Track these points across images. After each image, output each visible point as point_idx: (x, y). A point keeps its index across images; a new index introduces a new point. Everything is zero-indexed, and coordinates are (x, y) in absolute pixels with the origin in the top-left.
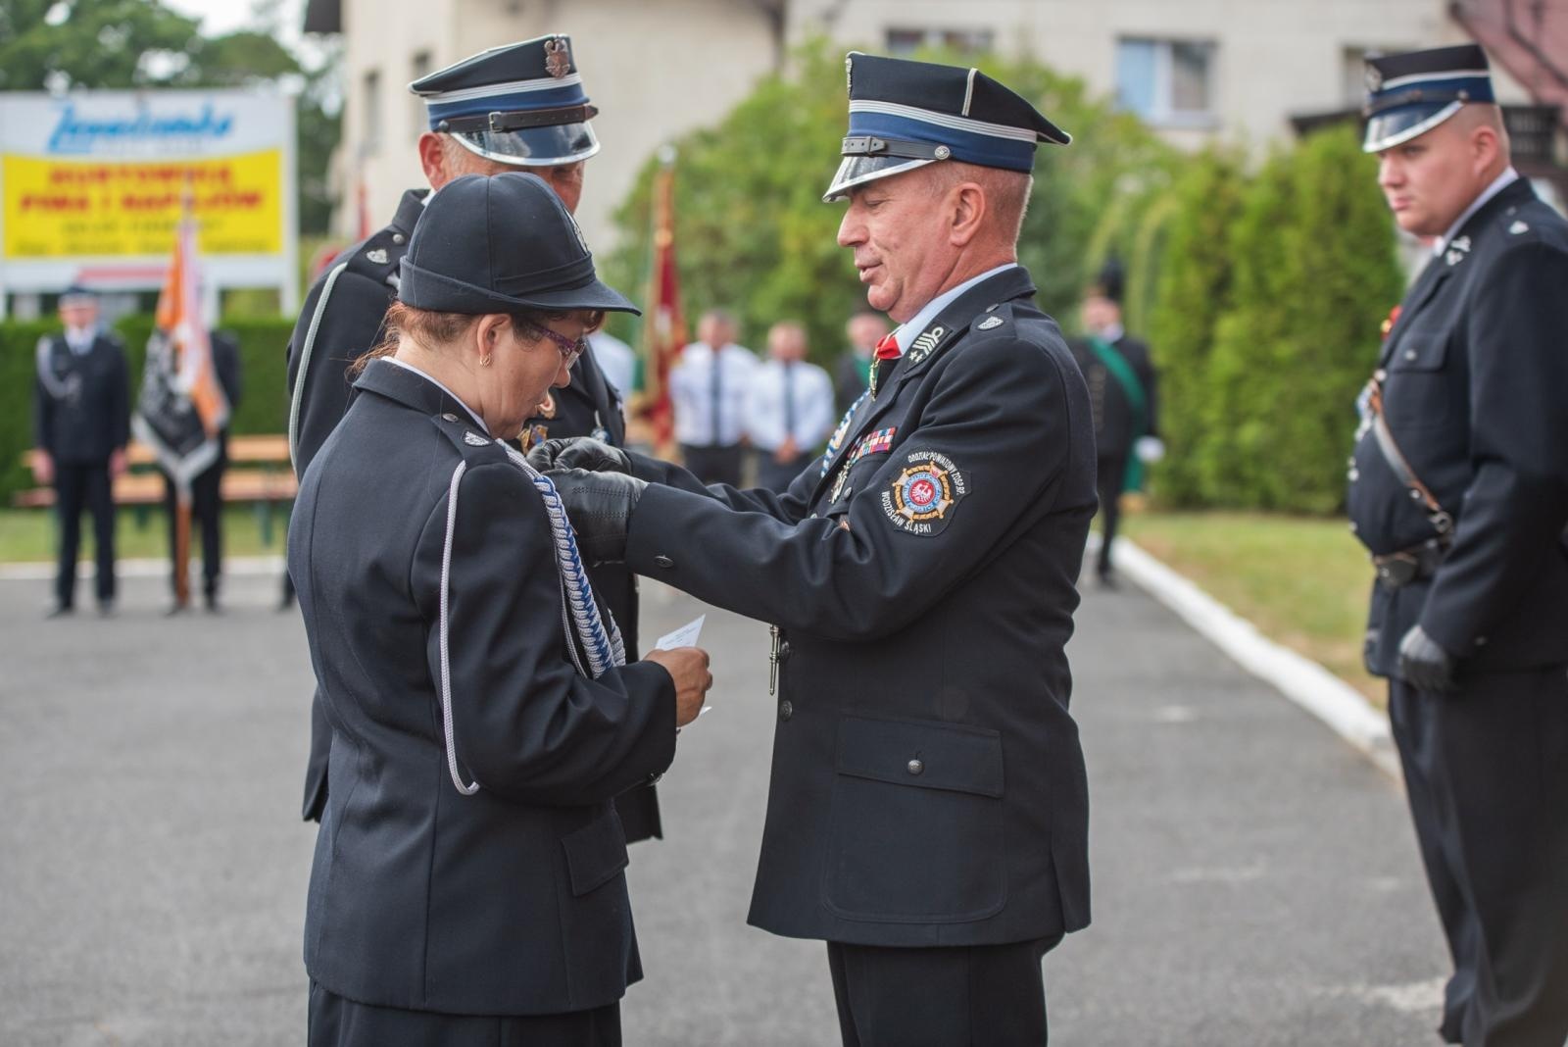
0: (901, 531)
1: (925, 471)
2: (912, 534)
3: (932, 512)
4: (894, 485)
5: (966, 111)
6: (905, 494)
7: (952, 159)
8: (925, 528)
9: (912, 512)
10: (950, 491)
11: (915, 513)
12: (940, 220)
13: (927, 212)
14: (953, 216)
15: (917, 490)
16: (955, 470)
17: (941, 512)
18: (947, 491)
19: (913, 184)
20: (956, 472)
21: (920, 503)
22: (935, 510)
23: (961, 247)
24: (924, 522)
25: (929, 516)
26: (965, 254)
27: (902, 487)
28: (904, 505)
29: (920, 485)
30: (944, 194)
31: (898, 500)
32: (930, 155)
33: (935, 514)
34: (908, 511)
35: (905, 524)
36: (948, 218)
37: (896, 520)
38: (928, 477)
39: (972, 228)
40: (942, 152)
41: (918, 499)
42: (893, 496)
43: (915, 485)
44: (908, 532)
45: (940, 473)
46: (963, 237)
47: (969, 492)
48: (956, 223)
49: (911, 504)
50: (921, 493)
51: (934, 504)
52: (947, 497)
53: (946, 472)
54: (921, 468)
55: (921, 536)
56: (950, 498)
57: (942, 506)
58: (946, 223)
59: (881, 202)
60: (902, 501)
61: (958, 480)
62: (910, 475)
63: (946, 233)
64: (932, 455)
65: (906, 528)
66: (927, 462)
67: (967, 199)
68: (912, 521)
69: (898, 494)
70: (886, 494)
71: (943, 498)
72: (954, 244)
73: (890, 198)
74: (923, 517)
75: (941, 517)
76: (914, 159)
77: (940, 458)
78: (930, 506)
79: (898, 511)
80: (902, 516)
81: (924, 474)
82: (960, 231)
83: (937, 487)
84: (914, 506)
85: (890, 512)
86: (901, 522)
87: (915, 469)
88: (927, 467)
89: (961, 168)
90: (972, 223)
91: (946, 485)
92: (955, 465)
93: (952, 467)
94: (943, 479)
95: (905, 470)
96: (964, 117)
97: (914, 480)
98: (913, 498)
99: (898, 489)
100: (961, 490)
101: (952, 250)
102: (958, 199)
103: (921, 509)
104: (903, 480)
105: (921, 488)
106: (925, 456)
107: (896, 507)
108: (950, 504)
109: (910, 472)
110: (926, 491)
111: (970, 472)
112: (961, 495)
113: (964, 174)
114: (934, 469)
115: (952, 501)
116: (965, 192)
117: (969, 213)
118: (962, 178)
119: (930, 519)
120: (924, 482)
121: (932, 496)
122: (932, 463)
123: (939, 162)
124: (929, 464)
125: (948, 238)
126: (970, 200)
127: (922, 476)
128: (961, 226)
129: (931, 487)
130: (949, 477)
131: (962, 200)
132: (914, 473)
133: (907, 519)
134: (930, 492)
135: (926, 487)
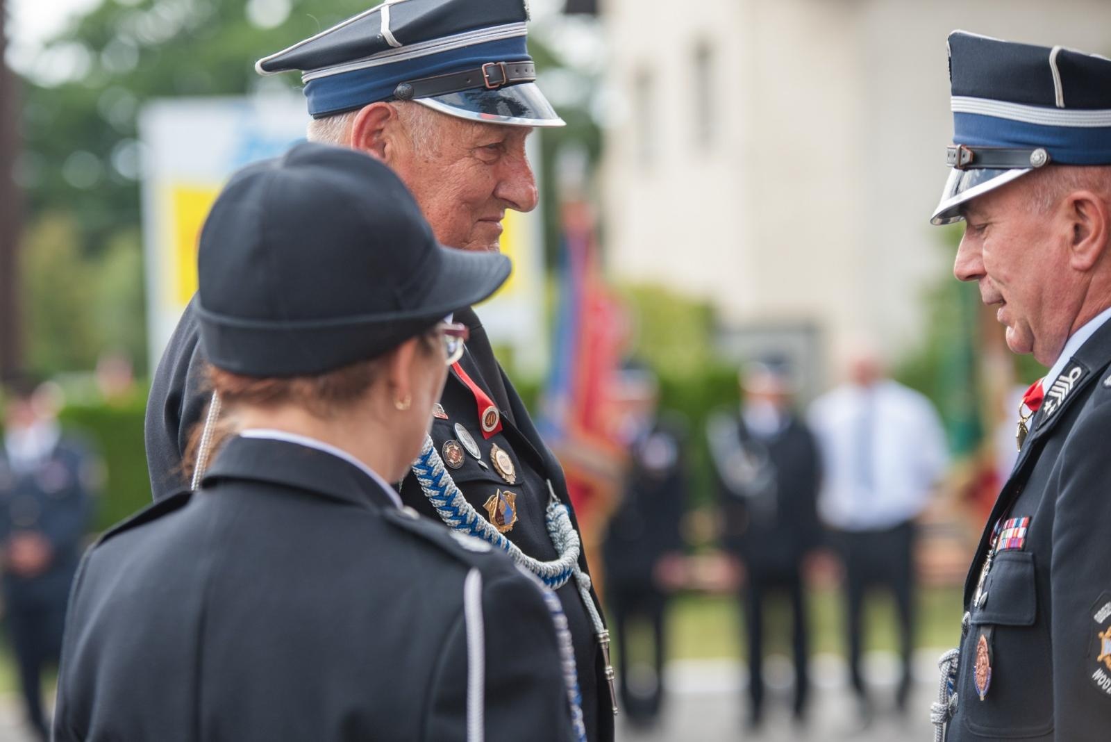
5: (1060, 101)
7: (1052, 164)
19: (1014, 201)
23: (1088, 270)
30: (1055, 207)
36: (1063, 239)
39: (1095, 247)
40: (1038, 156)
46: (1086, 260)
48: (1076, 241)
58: (1062, 245)
59: (986, 225)
63: (1065, 258)
67: (1083, 211)
72: (1076, 269)
73: (992, 220)
76: (1008, 169)
82: (1082, 252)
89: (1070, 173)
90: (1094, 240)
96: (1060, 108)
101: (1076, 277)
102: (1073, 212)
113: (1074, 180)
116: (1078, 204)
118: (1072, 184)
125: (1067, 263)
131: (1078, 211)
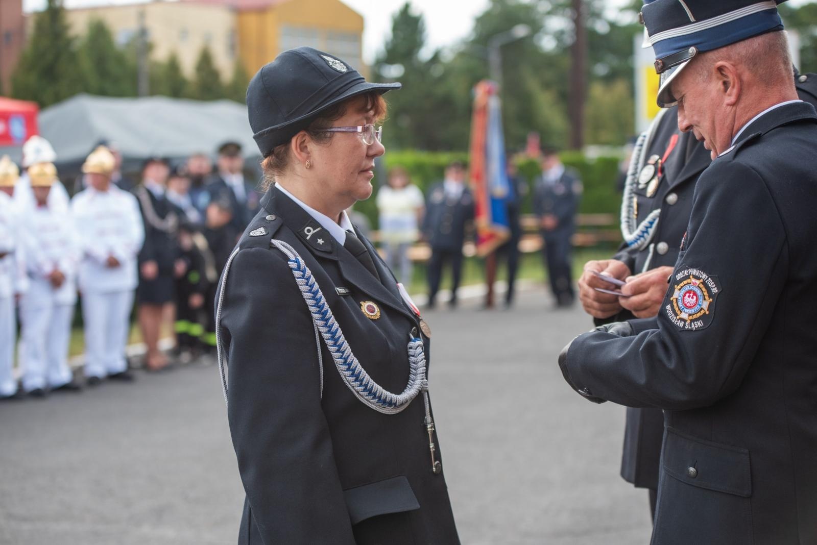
0: (683, 330)
1: (688, 284)
2: (691, 330)
3: (700, 311)
4: (671, 299)
5: (692, 19)
6: (680, 304)
8: (699, 323)
9: (687, 315)
10: (708, 292)
11: (690, 315)
14: (721, 87)
15: (687, 299)
16: (707, 277)
17: (706, 309)
18: (706, 294)
19: (690, 79)
20: (708, 279)
21: (691, 307)
22: (702, 309)
23: (735, 105)
24: (697, 320)
25: (699, 315)
27: (677, 299)
28: (681, 312)
29: (688, 295)
31: (677, 309)
33: (702, 312)
34: (684, 316)
35: (684, 325)
36: (719, 90)
37: (678, 324)
38: (691, 288)
39: (735, 91)
40: (691, 51)
41: (688, 305)
42: (672, 307)
43: (685, 295)
44: (688, 330)
45: (698, 282)
46: (732, 98)
47: (721, 290)
48: (725, 90)
49: (685, 309)
50: (690, 300)
51: (700, 305)
52: (707, 298)
53: (701, 280)
54: (685, 282)
55: (697, 330)
56: (710, 298)
57: (705, 305)
58: (718, 94)
60: (679, 309)
61: (711, 284)
62: (680, 289)
64: (690, 271)
65: (686, 328)
66: (687, 277)
68: (689, 322)
69: (675, 305)
70: (668, 307)
71: (705, 299)
72: (728, 105)
74: (695, 316)
75: (707, 313)
76: (680, 63)
77: (695, 272)
78: (697, 308)
79: (678, 317)
80: (682, 319)
81: (688, 286)
82: (729, 95)
83: (699, 293)
84: (687, 311)
85: (674, 319)
86: (682, 324)
87: (682, 284)
88: (689, 281)
89: (711, 55)
90: (733, 87)
91: (704, 289)
92: (706, 273)
93: (704, 276)
94: (701, 286)
95: (676, 286)
96: (694, 23)
97: (683, 291)
98: (686, 305)
99: (675, 301)
100: (715, 290)
101: (728, 109)
102: (719, 75)
103: (692, 311)
104: (677, 294)
105: (689, 297)
106: (685, 273)
107: (676, 315)
108: (710, 304)
109: (679, 287)
110: (693, 298)
111: (717, 276)
112: (715, 293)
114: (693, 280)
115: (711, 300)
116: (720, 70)
117: (730, 81)
118: (714, 61)
119: (700, 316)
120: (689, 292)
121: (697, 300)
122: (691, 277)
124: (689, 278)
126: (726, 72)
127: (687, 288)
128: (728, 91)
129: (695, 294)
130: (704, 283)
131: (722, 74)
132: (682, 287)
133: (685, 321)
134: (695, 297)
135: (692, 295)
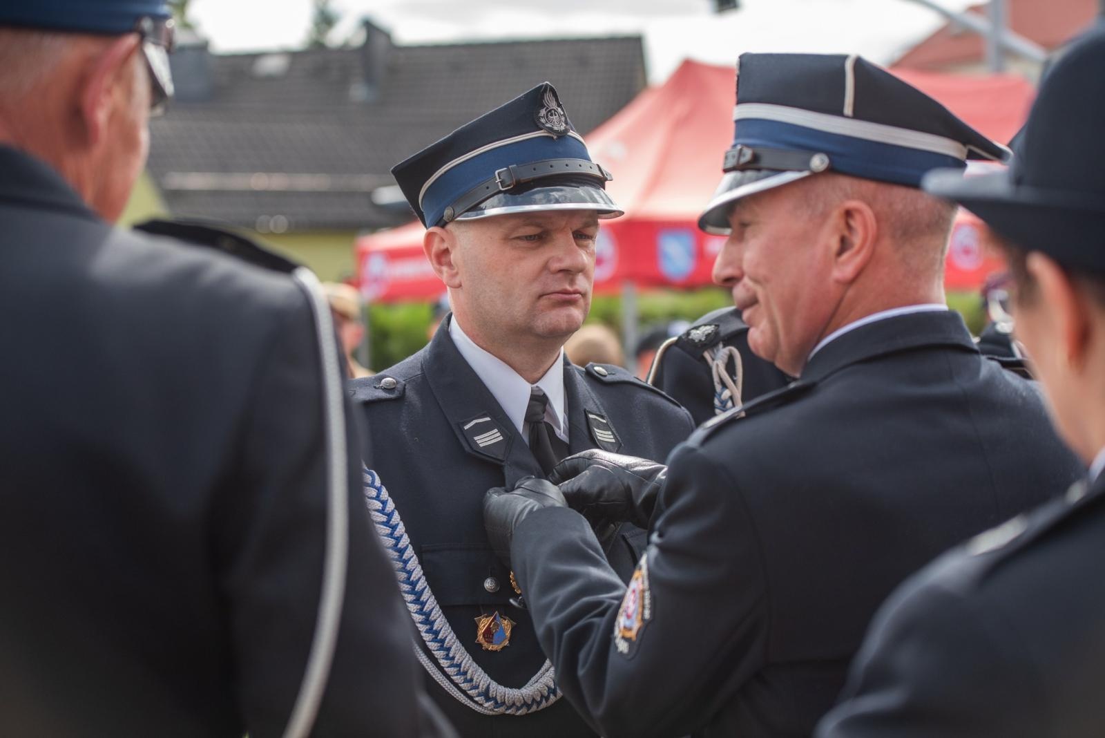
2: (618, 650)
8: (624, 646)
12: (819, 250)
13: (804, 239)
14: (834, 244)
16: (648, 587)
17: (634, 634)
20: (647, 591)
24: (625, 639)
25: (629, 634)
26: (851, 293)
32: (805, 165)
35: (617, 636)
47: (652, 618)
53: (643, 588)
55: (621, 654)
57: (636, 626)
61: (647, 601)
65: (617, 642)
68: (621, 635)
75: (634, 639)
92: (649, 582)
93: (647, 584)
100: (647, 613)
108: (640, 626)
112: (646, 619)
117: (857, 240)
119: (628, 637)
123: (815, 175)
126: (856, 223)
128: (845, 256)
130: (644, 593)
133: (620, 630)
